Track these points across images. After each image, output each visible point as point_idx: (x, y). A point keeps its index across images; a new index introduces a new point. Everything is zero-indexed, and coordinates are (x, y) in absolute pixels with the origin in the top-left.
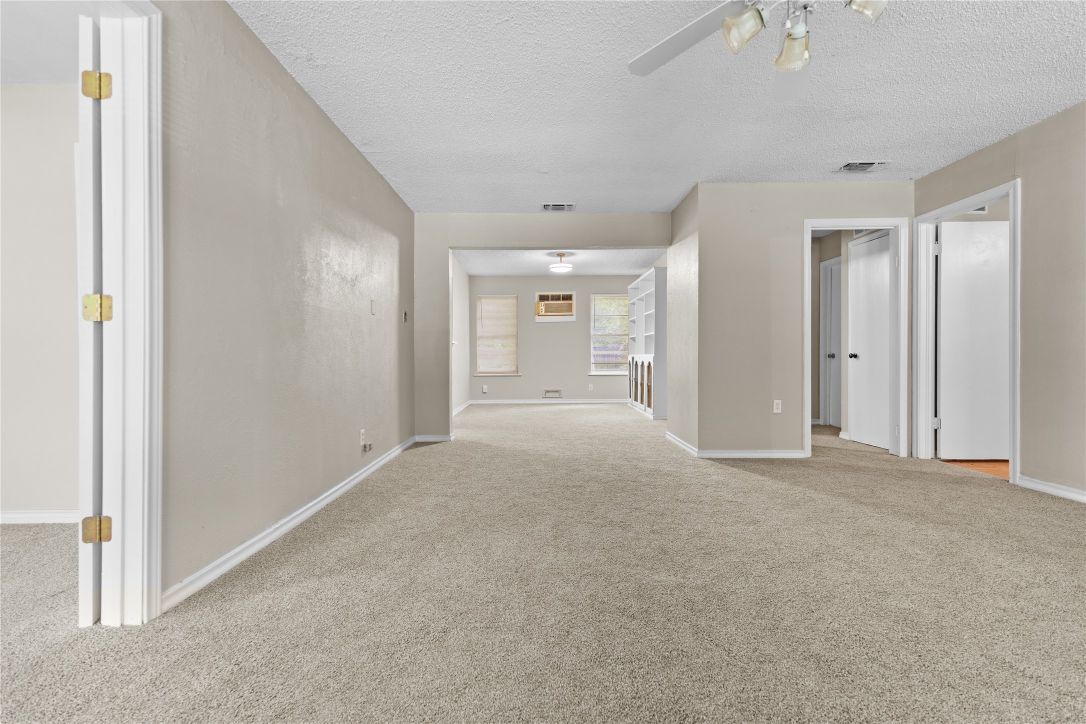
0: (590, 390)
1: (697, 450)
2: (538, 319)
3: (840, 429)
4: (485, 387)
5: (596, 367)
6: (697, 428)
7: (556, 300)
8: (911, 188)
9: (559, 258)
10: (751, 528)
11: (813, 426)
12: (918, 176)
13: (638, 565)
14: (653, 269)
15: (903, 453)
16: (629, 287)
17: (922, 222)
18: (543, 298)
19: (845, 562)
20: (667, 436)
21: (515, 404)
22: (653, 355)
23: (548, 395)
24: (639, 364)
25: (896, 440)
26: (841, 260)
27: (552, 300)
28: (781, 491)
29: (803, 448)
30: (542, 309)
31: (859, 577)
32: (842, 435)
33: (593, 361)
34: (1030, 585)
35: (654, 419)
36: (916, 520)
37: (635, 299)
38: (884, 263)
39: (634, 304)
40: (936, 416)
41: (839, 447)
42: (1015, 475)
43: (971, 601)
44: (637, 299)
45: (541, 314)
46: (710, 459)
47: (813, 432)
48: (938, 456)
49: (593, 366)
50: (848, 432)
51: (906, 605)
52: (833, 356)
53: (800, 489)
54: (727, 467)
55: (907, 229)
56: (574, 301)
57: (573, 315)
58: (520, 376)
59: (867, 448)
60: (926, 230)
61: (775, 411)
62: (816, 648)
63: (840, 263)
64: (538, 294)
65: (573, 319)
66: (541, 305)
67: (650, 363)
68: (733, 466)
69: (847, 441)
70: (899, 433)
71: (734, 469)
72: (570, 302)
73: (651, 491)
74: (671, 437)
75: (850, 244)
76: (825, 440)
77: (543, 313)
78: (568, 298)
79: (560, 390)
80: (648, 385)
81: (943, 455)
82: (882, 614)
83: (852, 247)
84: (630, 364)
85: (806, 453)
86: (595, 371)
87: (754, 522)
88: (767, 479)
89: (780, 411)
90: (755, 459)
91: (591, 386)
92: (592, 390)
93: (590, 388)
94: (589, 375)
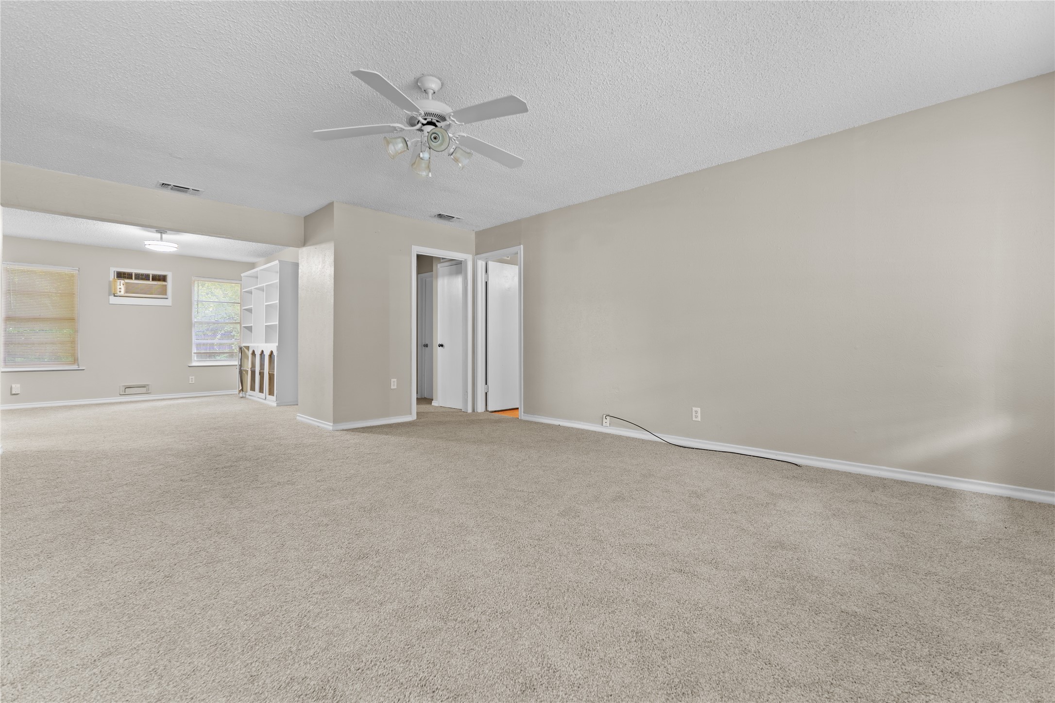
0: (190, 382)
1: (332, 424)
2: (113, 300)
3: (432, 400)
4: (16, 386)
5: (197, 357)
6: (332, 405)
7: (142, 279)
8: (473, 236)
9: (159, 235)
10: (388, 465)
11: (417, 399)
12: (477, 229)
13: (316, 501)
14: (277, 262)
15: (470, 410)
16: (242, 275)
17: (479, 260)
18: (120, 275)
19: (445, 469)
20: (298, 418)
21: (76, 406)
22: (277, 344)
23: (128, 391)
24: (258, 353)
25: (466, 401)
26: (432, 275)
27: (136, 279)
28: (402, 442)
29: (411, 414)
30: (120, 289)
31: (453, 474)
32: (434, 403)
33: (194, 350)
34: (523, 460)
35: (277, 406)
36: (478, 444)
37: (253, 288)
38: (459, 281)
39: (250, 292)
40: (486, 384)
41: (433, 411)
42: (522, 415)
43: (501, 472)
44: (255, 288)
45: (119, 294)
46: (343, 430)
47: (418, 404)
48: (488, 410)
49: (195, 357)
50: (437, 401)
51: (475, 480)
52: (426, 346)
53: (413, 439)
54: (359, 433)
55: (471, 262)
56: (170, 283)
57: (167, 298)
58: (84, 370)
59: (450, 410)
60: (481, 264)
61: (392, 387)
62: (436, 507)
63: (432, 276)
64: (113, 270)
65: (168, 302)
66: (118, 284)
67: (272, 352)
68: (363, 432)
69: (437, 407)
70: (467, 397)
71: (365, 434)
72: (164, 283)
73: (303, 458)
74: (302, 418)
75: (439, 266)
76: (425, 408)
77: (122, 293)
78: (163, 278)
79: (148, 385)
80: (269, 374)
81: (490, 409)
82: (465, 486)
83: (440, 268)
85: (413, 417)
86: (198, 361)
87: (389, 462)
88: (390, 437)
89: (395, 387)
90: (379, 426)
91: (192, 379)
92: (193, 382)
93: (190, 380)
94: (189, 366)
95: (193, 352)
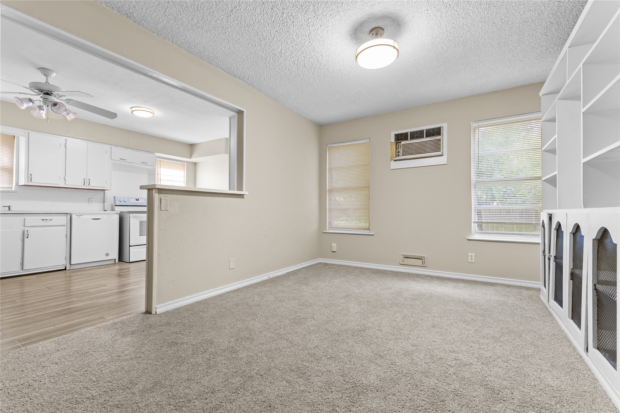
0: (470, 261)
2: (393, 165)
4: (334, 245)
5: (478, 228)
7: (418, 137)
16: (541, 94)
23: (407, 261)
27: (412, 138)
30: (399, 152)
33: (474, 218)
45: (398, 157)
49: (475, 227)
56: (445, 137)
57: (441, 155)
58: (373, 235)
64: (392, 133)
65: (444, 160)
66: (397, 147)
72: (438, 137)
77: (401, 156)
78: (437, 132)
79: (424, 257)
84: (543, 226)
86: (480, 234)
91: (471, 256)
92: (473, 261)
93: (470, 258)
94: (468, 240)
95: (473, 220)
